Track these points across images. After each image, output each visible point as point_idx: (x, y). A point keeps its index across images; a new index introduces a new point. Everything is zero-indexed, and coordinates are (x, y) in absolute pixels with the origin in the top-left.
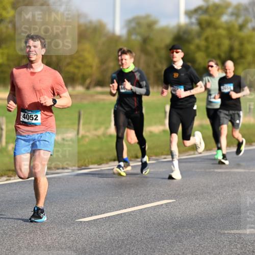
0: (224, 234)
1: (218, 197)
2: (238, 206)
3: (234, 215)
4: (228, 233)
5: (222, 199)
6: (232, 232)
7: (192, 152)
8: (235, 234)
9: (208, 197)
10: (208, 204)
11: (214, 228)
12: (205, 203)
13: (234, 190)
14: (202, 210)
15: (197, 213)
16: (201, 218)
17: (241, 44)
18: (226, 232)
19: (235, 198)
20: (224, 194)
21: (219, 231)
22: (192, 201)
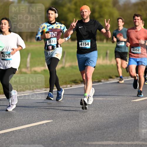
0: (88, 145)
1: (84, 118)
2: (98, 124)
3: (96, 131)
4: (91, 144)
5: (86, 119)
6: (94, 143)
7: (65, 86)
8: (96, 145)
9: (77, 118)
10: (76, 123)
11: (80, 140)
12: (74, 123)
13: (95, 113)
14: (72, 127)
15: (69, 130)
16: (71, 133)
17: (101, 7)
18: (89, 143)
19: (96, 118)
20: (88, 116)
21: (84, 142)
22: (65, 121)
